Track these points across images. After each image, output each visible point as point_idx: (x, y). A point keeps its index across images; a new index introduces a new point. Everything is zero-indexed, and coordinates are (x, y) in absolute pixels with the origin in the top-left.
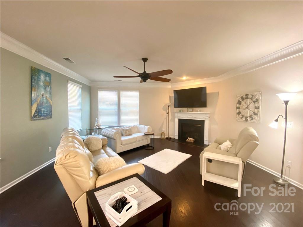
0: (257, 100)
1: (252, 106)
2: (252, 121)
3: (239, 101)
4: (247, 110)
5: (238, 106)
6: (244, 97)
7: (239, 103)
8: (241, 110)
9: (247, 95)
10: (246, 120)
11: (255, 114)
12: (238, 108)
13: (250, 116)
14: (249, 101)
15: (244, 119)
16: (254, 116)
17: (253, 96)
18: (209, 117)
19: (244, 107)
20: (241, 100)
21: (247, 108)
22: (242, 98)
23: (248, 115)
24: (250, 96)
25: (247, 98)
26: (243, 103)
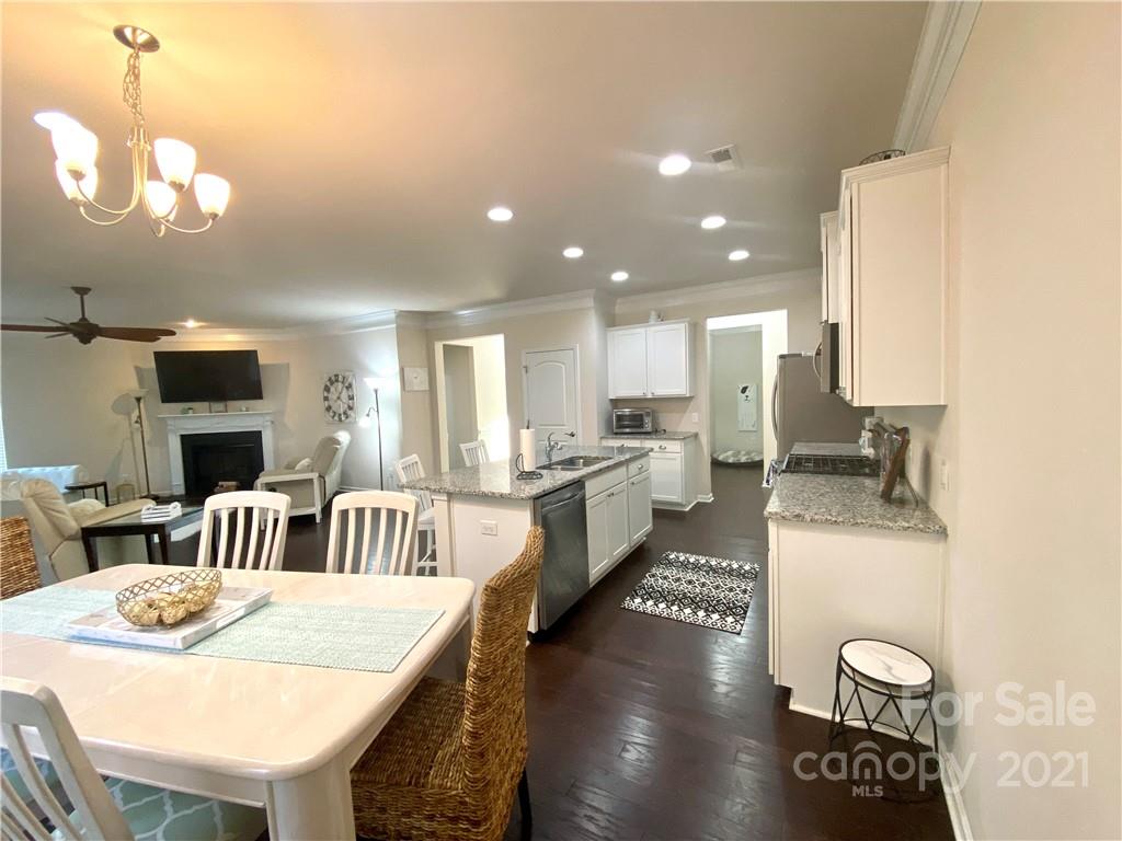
0: (349, 387)
1: (344, 395)
2: (348, 420)
3: (326, 386)
4: (339, 402)
5: (326, 394)
6: (333, 378)
7: (327, 389)
8: (331, 403)
9: (337, 376)
10: (340, 420)
11: (351, 408)
12: (326, 399)
13: (345, 413)
14: (340, 385)
15: (336, 418)
16: (349, 412)
17: (344, 378)
18: (272, 422)
19: (335, 398)
20: (328, 384)
21: (339, 398)
22: (330, 379)
23: (342, 411)
24: (340, 379)
25: (337, 381)
26: (332, 389)
